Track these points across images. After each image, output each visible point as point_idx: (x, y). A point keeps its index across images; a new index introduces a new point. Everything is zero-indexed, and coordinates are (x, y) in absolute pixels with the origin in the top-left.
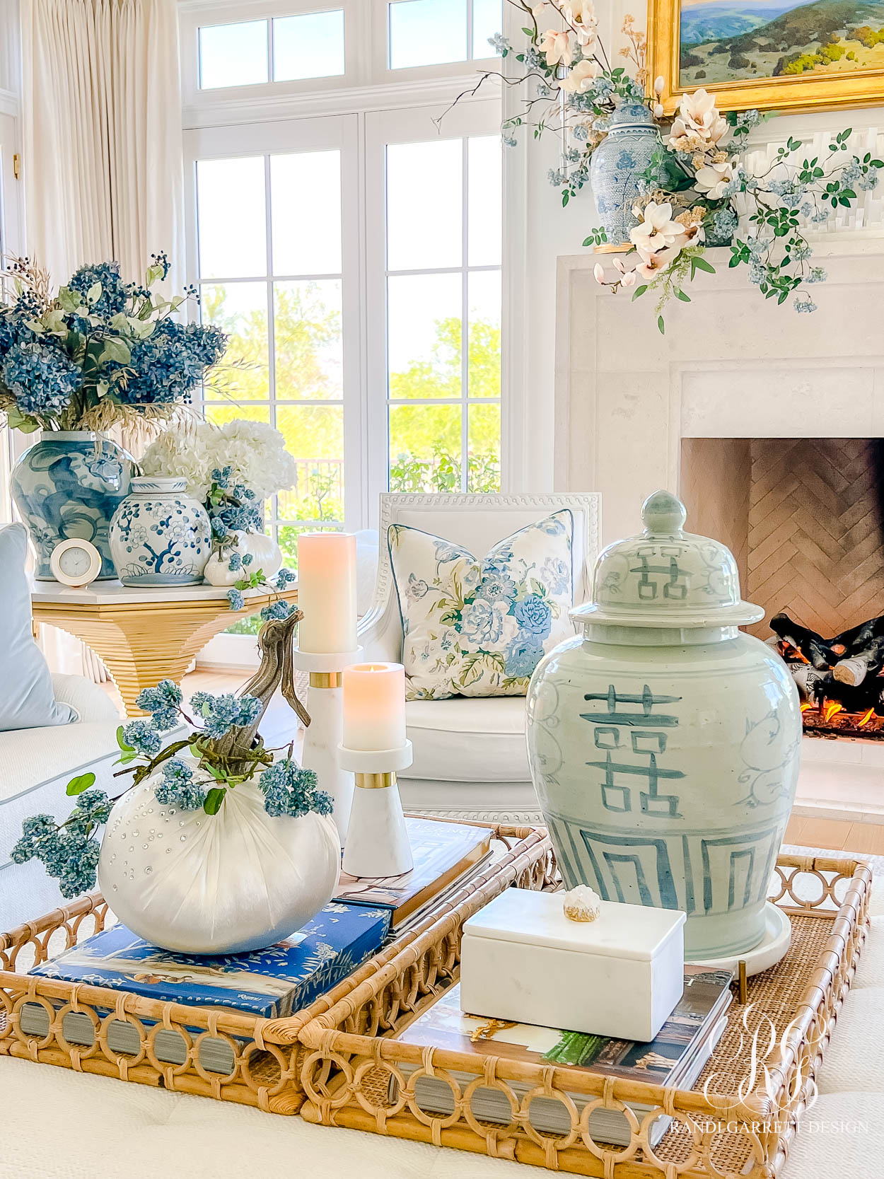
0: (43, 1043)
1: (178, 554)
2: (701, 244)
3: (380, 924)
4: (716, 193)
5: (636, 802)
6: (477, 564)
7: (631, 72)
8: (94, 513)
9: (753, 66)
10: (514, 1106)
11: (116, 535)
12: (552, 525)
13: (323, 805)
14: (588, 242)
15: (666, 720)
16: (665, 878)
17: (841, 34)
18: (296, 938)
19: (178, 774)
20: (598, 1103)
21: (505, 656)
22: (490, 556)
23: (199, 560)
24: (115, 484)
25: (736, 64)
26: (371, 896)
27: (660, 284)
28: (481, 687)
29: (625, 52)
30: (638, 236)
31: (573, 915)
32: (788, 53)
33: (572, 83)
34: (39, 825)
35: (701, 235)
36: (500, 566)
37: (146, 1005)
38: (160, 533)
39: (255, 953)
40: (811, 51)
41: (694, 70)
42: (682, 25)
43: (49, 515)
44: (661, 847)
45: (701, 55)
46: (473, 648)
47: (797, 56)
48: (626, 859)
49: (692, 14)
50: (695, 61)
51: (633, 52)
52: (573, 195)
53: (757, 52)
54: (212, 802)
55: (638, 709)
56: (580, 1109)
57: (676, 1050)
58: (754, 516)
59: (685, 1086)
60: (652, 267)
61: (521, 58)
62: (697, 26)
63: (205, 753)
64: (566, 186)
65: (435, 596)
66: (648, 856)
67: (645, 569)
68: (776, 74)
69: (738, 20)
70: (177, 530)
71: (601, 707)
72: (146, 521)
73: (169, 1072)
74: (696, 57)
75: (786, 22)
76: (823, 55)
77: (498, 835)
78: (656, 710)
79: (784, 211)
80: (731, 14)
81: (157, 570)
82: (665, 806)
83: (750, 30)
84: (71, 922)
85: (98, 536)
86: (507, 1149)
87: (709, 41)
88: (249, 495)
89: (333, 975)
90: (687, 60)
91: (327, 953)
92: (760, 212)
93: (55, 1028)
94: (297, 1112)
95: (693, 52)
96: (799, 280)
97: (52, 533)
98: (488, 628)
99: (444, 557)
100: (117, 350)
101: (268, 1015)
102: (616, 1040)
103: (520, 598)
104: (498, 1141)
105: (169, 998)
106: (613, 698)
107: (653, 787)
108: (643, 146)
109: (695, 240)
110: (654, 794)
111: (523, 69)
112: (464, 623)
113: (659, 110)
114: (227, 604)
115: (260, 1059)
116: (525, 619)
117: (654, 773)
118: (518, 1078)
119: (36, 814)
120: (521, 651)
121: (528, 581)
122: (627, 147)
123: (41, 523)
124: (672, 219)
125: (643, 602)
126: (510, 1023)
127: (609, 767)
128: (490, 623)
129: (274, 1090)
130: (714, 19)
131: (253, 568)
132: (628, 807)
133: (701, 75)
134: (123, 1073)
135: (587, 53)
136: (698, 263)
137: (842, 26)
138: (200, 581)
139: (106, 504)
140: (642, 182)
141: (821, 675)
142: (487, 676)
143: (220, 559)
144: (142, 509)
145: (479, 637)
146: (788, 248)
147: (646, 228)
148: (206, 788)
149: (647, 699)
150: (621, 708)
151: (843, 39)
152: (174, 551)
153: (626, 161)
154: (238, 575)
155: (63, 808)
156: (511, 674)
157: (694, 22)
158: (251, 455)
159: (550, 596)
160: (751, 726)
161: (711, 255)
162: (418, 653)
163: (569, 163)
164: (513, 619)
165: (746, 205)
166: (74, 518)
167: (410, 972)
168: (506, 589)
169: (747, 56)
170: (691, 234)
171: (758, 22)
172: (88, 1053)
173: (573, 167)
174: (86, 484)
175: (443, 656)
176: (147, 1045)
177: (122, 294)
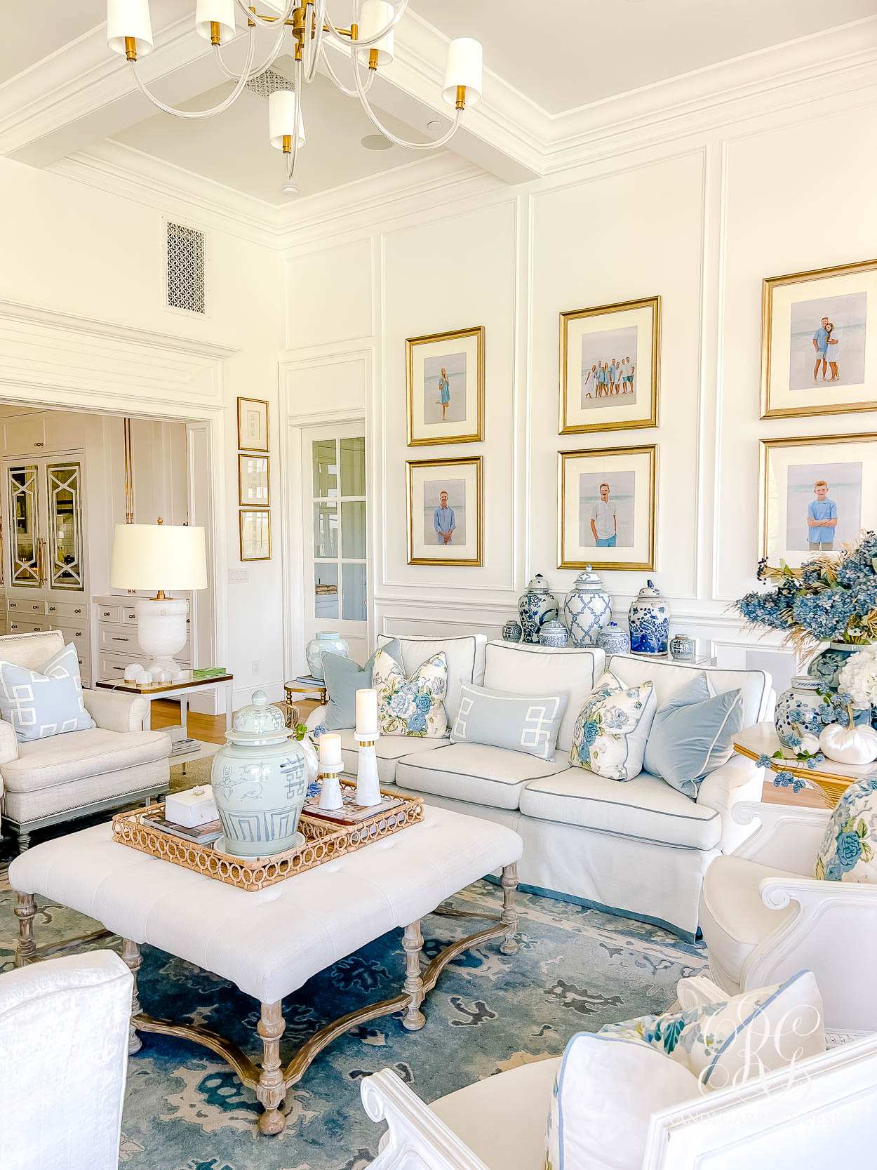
1: (781, 726)
103: (847, 831)
121: (858, 819)
152: (779, 724)
159: (868, 840)
164: (835, 844)
168: (842, 818)
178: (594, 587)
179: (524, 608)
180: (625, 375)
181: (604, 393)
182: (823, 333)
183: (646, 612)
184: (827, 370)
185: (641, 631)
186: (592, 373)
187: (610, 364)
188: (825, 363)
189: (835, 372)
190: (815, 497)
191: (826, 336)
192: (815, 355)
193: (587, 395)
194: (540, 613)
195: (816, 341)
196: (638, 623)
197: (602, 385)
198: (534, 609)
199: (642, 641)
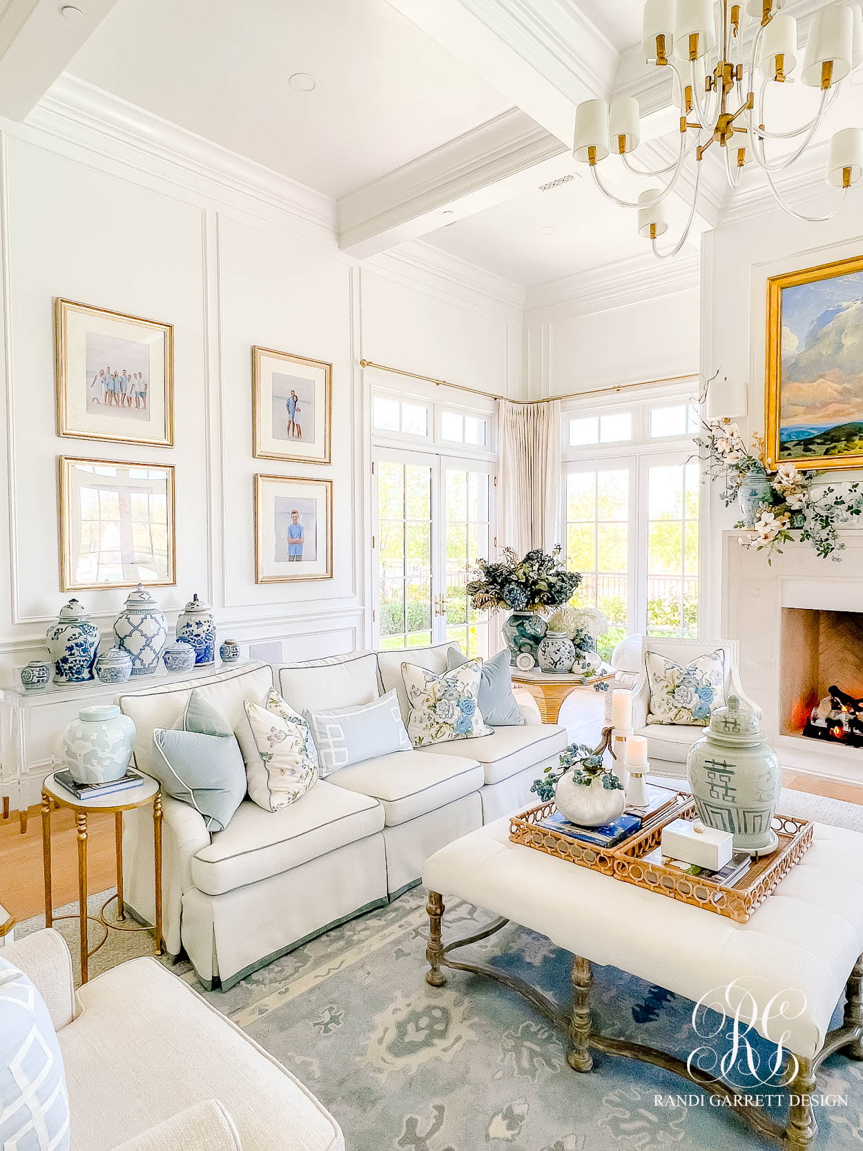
0: (540, 845)
1: (563, 661)
2: (788, 529)
3: (638, 823)
4: (796, 507)
5: (721, 796)
6: (681, 671)
7: (756, 457)
8: (532, 643)
9: (814, 451)
10: (674, 883)
11: (540, 653)
12: (715, 655)
13: (620, 787)
14: (736, 527)
15: (732, 773)
16: (731, 821)
17: (856, 438)
18: (612, 824)
19: (578, 773)
20: (698, 886)
21: (693, 710)
22: (687, 668)
23: (571, 664)
24: (540, 631)
25: (807, 450)
26: (635, 813)
27: (769, 546)
28: (683, 721)
29: (754, 446)
30: (759, 526)
31: (697, 831)
32: (831, 446)
33: (730, 460)
34: (538, 782)
35: (788, 525)
36: (692, 673)
37: (570, 839)
38: (556, 653)
39: (600, 827)
40: (842, 445)
41: (786, 453)
42: (781, 434)
43: (516, 642)
44: (729, 811)
45: (789, 446)
46: (679, 706)
47: (835, 447)
48: (719, 813)
49: (786, 429)
50: (787, 449)
51: (757, 445)
52: (731, 502)
53: (816, 445)
54: (588, 782)
55: (722, 768)
56: (693, 887)
57: (725, 875)
58: (822, 639)
59: (729, 887)
60: (766, 538)
61: (707, 447)
62: (787, 435)
63: (585, 766)
64: (727, 499)
65: (665, 683)
66: (725, 813)
67: (726, 722)
68: (825, 454)
69: (807, 432)
70: (563, 653)
71: (710, 765)
72: (551, 649)
73: (576, 859)
74: (787, 447)
75: (830, 433)
76: (848, 447)
77: (680, 794)
78: (728, 769)
79: (827, 517)
80: (803, 429)
81: (555, 667)
82: (731, 799)
83: (812, 436)
84: (543, 809)
85: (533, 652)
86: (672, 895)
87: (793, 441)
88: (590, 638)
89: (623, 837)
90: (783, 448)
91: (621, 830)
92: (816, 516)
93: (544, 842)
94: (613, 876)
95: (786, 445)
96: (833, 549)
97: (516, 649)
98: (685, 698)
99: (668, 667)
100: (543, 585)
101: (604, 847)
102: (707, 869)
103: (700, 687)
104: (670, 892)
105: (576, 838)
106: (713, 762)
107: (726, 792)
108: (762, 487)
109: (785, 527)
110: (726, 795)
111: (708, 452)
112: (676, 695)
113: (769, 472)
114: (581, 683)
115: (602, 860)
116: (702, 695)
117: (727, 788)
118: (676, 875)
119: (537, 779)
120: (700, 708)
121: (704, 680)
122: (754, 487)
123: (513, 646)
124: (774, 519)
125: (724, 733)
126: (676, 860)
127: (713, 785)
128: (687, 696)
129: (606, 868)
130: (795, 432)
131: (590, 669)
132: (718, 798)
133: (790, 454)
134: (563, 857)
135: (736, 448)
136: (787, 537)
137: (856, 435)
138: (571, 671)
139: (537, 640)
140: (761, 502)
141: (852, 717)
142: (685, 717)
143: (579, 664)
144: (550, 644)
145: (682, 701)
146: (828, 534)
147: (762, 523)
148: (586, 778)
149: (725, 765)
150: (716, 766)
151: (857, 440)
152: (561, 660)
153: (754, 493)
154: (585, 670)
155: (544, 778)
156: (696, 718)
157: (786, 433)
158: (591, 623)
159: (713, 686)
160: (760, 777)
161: (792, 533)
162: (657, 705)
163: (728, 490)
164: (697, 695)
165: (809, 513)
166: (524, 644)
167: (647, 840)
168: (694, 682)
169: (810, 447)
170: (784, 524)
171: (816, 433)
172: (553, 850)
173: (730, 492)
174: (529, 632)
175: (667, 708)
176: (570, 850)
177: (544, 561)
178: (152, 607)
179: (76, 641)
180: (138, 389)
181: (114, 402)
182: (291, 401)
183: (209, 624)
184: (295, 430)
185: (206, 643)
186: (99, 377)
187: (120, 374)
188: (294, 424)
189: (299, 432)
190: (291, 522)
191: (293, 404)
192: (287, 417)
193: (93, 400)
194: (96, 645)
195: (288, 405)
196: (203, 635)
197: (112, 393)
198: (90, 640)
199: (205, 652)
